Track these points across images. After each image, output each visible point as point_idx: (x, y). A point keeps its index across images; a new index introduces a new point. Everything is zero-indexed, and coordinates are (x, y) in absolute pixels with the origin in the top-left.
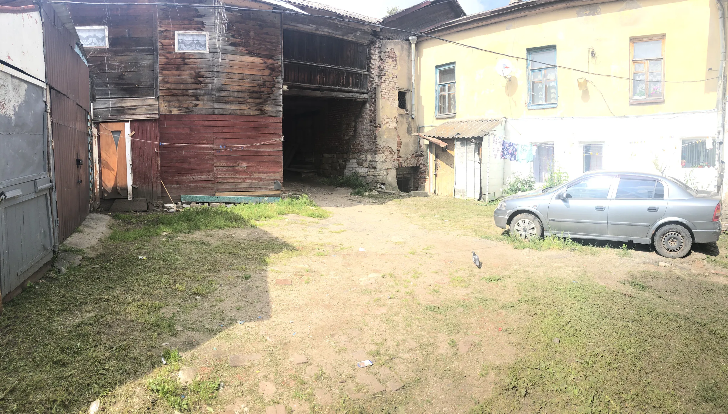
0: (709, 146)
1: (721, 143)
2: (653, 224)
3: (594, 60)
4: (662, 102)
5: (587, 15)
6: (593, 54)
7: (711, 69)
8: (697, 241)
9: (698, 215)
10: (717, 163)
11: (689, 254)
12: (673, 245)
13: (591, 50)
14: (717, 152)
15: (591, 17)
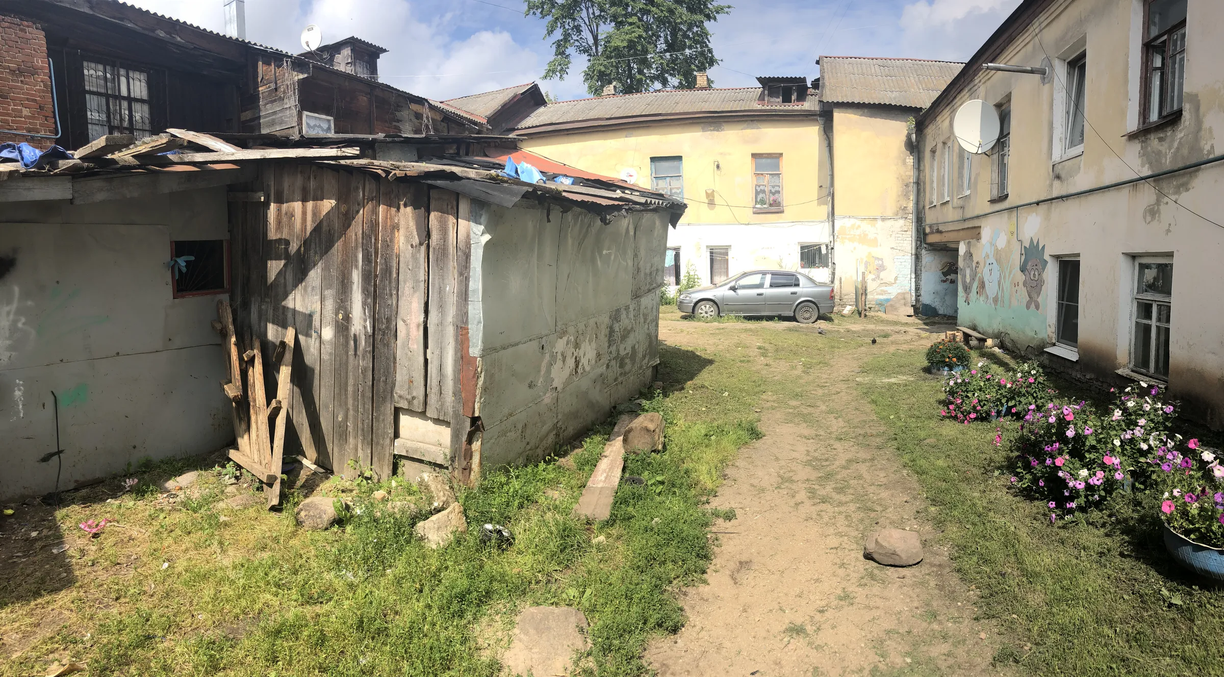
0: (824, 251)
1: (832, 249)
2: (794, 303)
3: (719, 172)
4: (782, 212)
5: (711, 130)
6: (718, 167)
7: (821, 187)
8: (822, 312)
9: (821, 296)
10: (830, 264)
11: (816, 321)
12: (807, 315)
13: (716, 163)
14: (830, 256)
15: (716, 133)
